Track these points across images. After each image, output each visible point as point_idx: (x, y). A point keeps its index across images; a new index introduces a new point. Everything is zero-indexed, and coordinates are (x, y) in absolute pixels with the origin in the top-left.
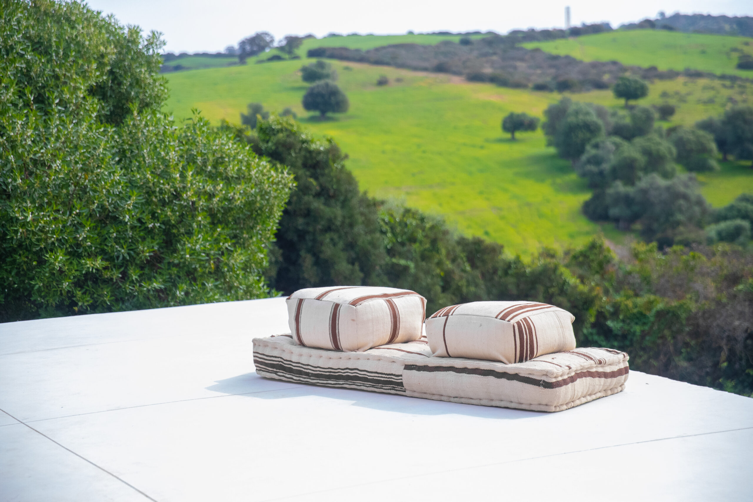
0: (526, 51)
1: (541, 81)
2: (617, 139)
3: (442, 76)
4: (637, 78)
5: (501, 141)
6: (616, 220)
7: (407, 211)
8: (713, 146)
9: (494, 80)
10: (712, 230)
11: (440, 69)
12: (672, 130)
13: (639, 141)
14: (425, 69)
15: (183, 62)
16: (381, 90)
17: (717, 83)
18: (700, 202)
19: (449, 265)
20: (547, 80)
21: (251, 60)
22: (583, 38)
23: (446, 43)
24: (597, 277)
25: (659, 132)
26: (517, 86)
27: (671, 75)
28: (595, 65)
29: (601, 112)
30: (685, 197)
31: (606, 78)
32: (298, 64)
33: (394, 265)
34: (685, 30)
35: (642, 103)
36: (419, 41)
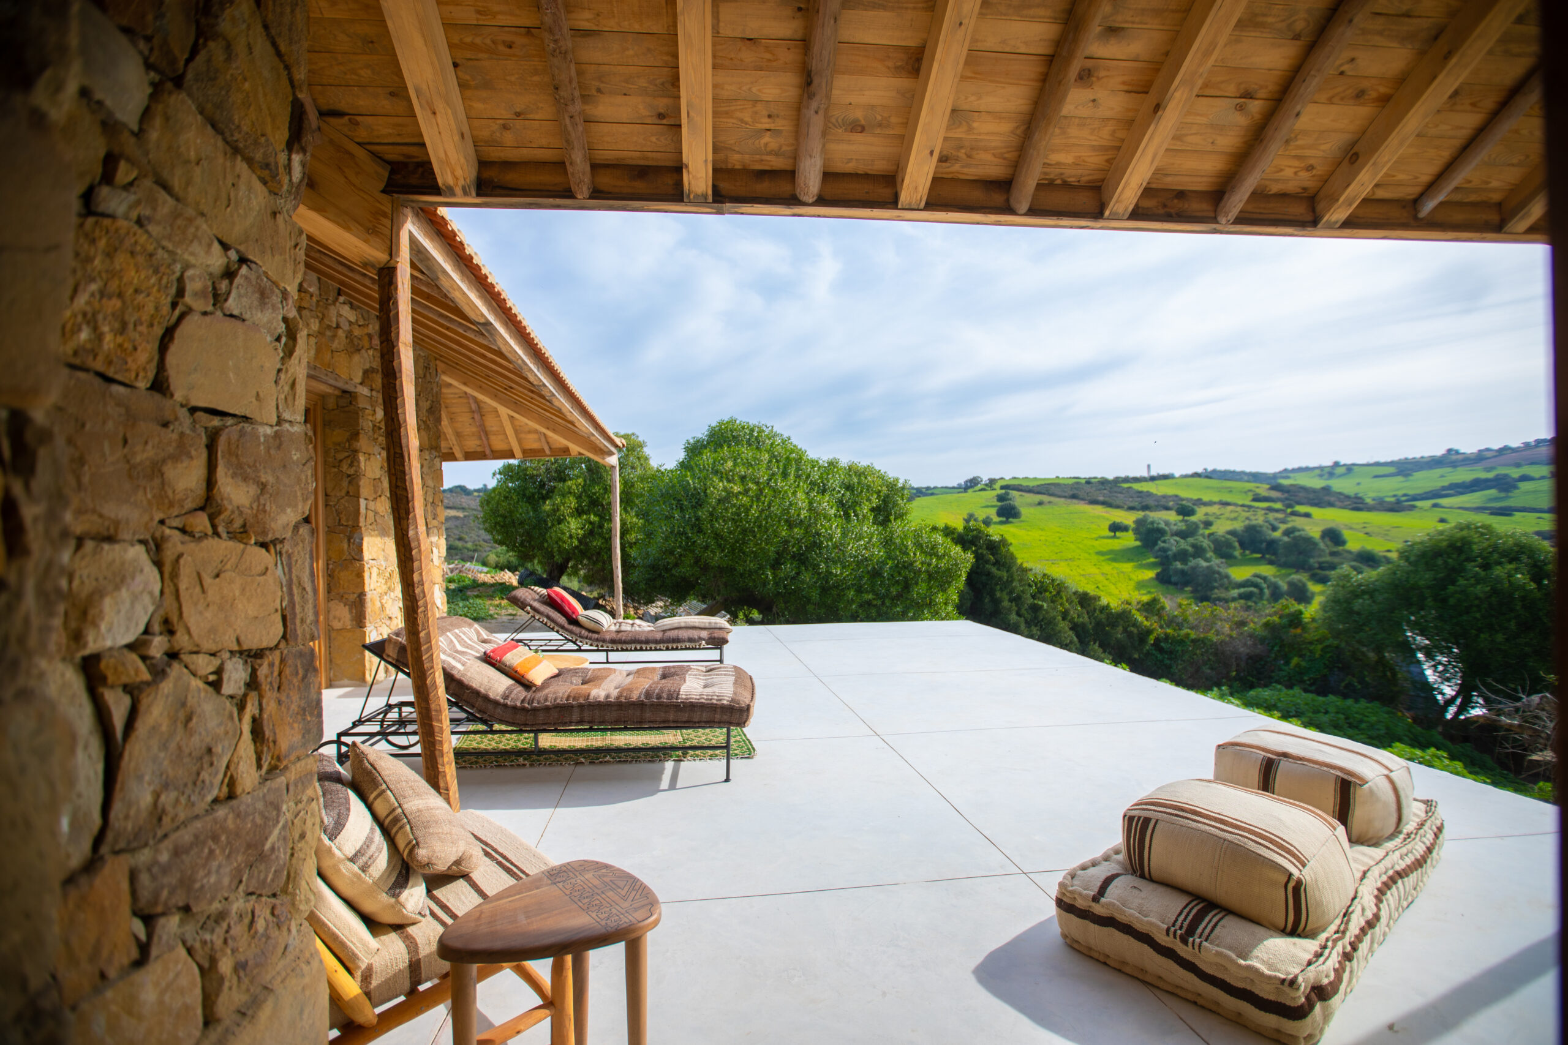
0: (1124, 489)
1: (1131, 505)
2: (1177, 539)
3: (1075, 501)
4: (1190, 504)
5: (1108, 538)
6: (1175, 584)
7: (1045, 575)
8: (1236, 544)
9: (1103, 503)
10: (1235, 593)
11: (1074, 497)
12: (1210, 535)
13: (1191, 540)
14: (1065, 497)
15: (935, 491)
16: (1039, 508)
17: (1239, 509)
18: (1227, 577)
19: (1067, 605)
20: (1136, 504)
21: (970, 491)
22: (1157, 482)
23: (1077, 483)
24: (1156, 618)
25: (1203, 535)
26: (1118, 507)
27: (1210, 504)
28: (1164, 497)
29: (1167, 523)
30: (1219, 573)
31: (1171, 504)
32: (995, 493)
33: (1035, 604)
34: (1219, 478)
35: (1193, 518)
36: (1062, 482)
